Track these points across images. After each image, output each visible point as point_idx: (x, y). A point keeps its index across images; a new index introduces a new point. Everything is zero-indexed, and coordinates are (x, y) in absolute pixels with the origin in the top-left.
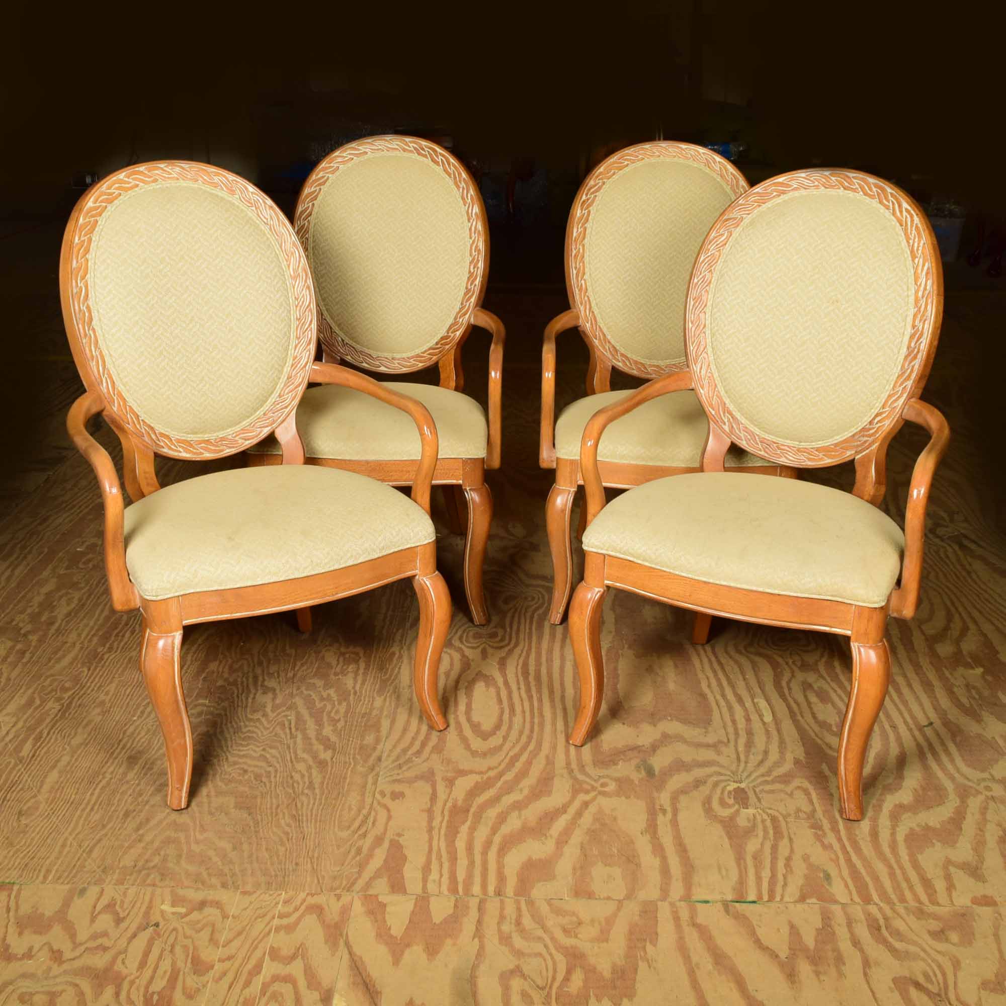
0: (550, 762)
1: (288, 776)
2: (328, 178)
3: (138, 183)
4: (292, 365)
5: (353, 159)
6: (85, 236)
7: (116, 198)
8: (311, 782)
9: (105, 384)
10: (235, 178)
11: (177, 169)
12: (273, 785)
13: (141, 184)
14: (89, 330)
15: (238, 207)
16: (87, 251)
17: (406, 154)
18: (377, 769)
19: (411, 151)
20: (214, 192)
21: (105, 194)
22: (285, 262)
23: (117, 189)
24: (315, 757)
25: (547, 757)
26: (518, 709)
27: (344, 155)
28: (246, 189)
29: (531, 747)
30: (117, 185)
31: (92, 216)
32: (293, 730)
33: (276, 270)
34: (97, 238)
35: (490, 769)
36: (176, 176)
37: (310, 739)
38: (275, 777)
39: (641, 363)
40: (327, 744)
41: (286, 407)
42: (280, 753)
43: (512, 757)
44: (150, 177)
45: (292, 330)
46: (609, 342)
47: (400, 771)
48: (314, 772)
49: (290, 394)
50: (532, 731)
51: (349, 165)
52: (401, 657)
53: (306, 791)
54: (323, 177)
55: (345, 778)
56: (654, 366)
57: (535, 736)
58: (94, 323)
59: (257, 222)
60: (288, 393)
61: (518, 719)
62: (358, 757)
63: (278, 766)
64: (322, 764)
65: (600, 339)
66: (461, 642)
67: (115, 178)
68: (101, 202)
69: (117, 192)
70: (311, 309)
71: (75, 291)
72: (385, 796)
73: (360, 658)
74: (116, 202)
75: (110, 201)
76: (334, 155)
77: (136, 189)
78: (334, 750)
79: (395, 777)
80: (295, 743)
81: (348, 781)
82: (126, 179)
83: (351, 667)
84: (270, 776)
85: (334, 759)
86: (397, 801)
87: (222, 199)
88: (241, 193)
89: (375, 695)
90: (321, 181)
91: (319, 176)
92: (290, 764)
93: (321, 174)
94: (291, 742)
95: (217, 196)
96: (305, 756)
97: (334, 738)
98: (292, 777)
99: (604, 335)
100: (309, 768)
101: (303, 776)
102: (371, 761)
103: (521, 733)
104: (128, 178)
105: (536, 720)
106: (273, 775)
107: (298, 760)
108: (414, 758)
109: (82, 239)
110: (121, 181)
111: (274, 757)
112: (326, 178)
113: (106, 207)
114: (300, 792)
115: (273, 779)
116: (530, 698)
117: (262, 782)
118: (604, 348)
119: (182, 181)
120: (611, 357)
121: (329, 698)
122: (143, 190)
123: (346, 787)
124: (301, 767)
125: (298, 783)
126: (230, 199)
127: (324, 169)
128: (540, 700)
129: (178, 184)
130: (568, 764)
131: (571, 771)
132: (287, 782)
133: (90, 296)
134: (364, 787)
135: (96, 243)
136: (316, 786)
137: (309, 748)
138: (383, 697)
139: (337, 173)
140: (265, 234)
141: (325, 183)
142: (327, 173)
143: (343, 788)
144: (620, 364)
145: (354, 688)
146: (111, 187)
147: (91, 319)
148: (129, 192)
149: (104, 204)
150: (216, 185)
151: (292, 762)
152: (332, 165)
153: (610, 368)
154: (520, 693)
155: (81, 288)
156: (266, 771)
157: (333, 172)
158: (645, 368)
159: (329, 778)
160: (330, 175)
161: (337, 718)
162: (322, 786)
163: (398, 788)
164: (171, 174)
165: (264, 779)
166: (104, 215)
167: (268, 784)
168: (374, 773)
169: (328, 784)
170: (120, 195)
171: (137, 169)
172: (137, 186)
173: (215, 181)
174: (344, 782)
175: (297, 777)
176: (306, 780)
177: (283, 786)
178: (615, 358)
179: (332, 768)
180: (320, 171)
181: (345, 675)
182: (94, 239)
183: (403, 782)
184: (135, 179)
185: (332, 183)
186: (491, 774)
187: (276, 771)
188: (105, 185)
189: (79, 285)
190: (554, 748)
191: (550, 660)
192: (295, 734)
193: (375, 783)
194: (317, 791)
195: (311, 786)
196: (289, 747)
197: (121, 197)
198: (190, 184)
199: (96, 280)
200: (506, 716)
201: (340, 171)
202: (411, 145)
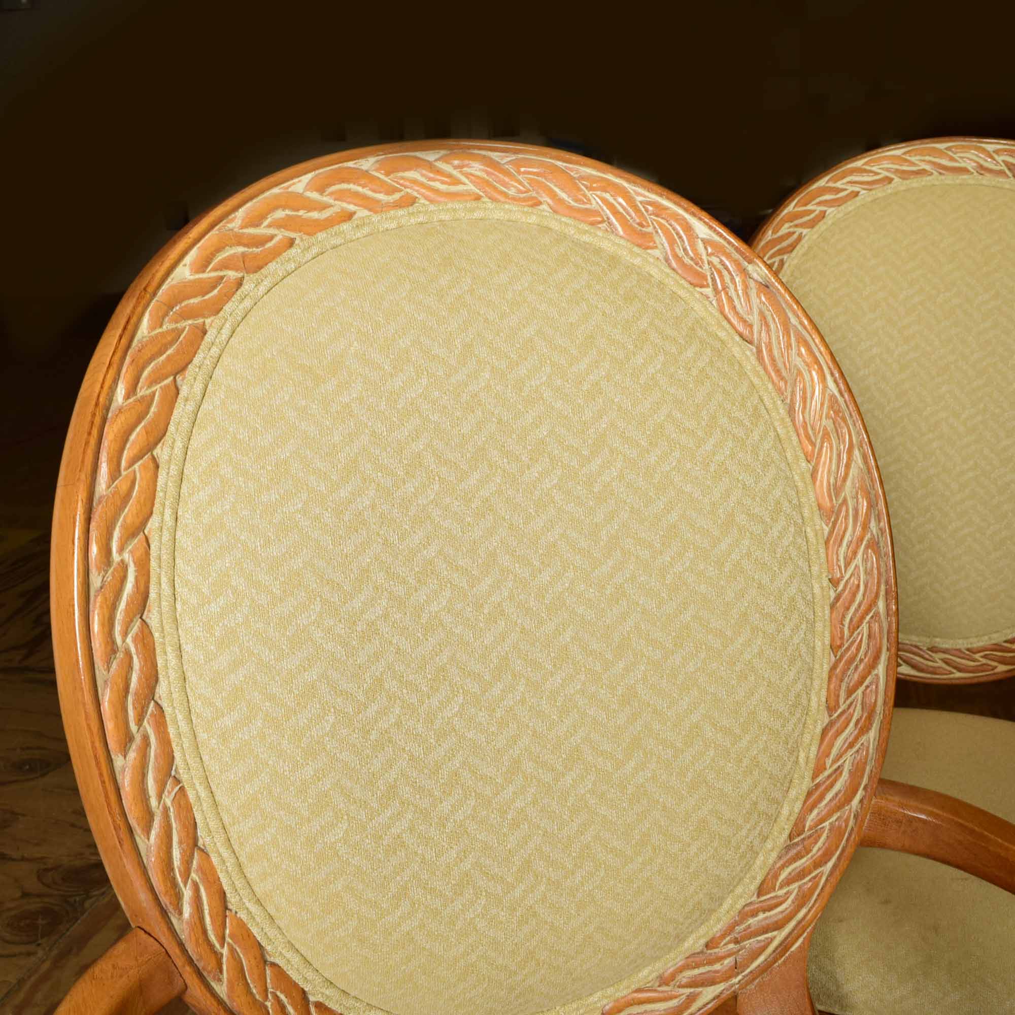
2: (800, 238)
3: (352, 208)
4: (809, 794)
5: (857, 194)
6: (153, 381)
7: (276, 253)
9: (187, 910)
10: (654, 197)
11: (476, 168)
13: (362, 213)
14: (140, 722)
15: (661, 285)
16: (158, 435)
17: (987, 179)
19: (1001, 173)
20: (586, 238)
21: (239, 240)
22: (804, 464)
23: (278, 224)
27: (839, 185)
28: (688, 228)
30: (280, 214)
31: (186, 315)
33: (777, 493)
34: (198, 387)
36: (471, 187)
41: (778, 926)
44: (391, 190)
45: (816, 683)
49: (795, 886)
51: (850, 206)
54: (790, 234)
58: (162, 690)
59: (722, 334)
60: (789, 882)
67: (276, 191)
68: (224, 266)
69: (281, 235)
70: (877, 614)
71: (96, 581)
74: (272, 266)
75: (254, 266)
76: (815, 186)
77: (345, 226)
82: (314, 195)
87: (614, 260)
88: (672, 242)
90: (785, 244)
91: (780, 233)
93: (784, 230)
95: (598, 251)
104: (321, 190)
109: (142, 392)
110: (297, 202)
112: (795, 236)
113: (239, 283)
119: (490, 205)
122: (366, 230)
126: (637, 261)
127: (793, 217)
129: (477, 215)
133: (153, 595)
135: (190, 407)
139: (822, 227)
140: (742, 374)
141: (792, 247)
142: (796, 226)
146: (263, 217)
147: (152, 679)
148: (321, 236)
149: (232, 274)
150: (591, 217)
152: (810, 207)
155: (124, 567)
157: (812, 224)
160: (805, 231)
164: (458, 182)
166: (228, 308)
170: (291, 243)
171: (351, 164)
172: (350, 216)
173: (594, 206)
180: (783, 222)
182: (184, 391)
184: (341, 196)
185: (810, 248)
188: (241, 213)
189: (116, 557)
197: (293, 251)
198: (516, 212)
199: (179, 534)
201: (828, 221)
202: (1000, 159)
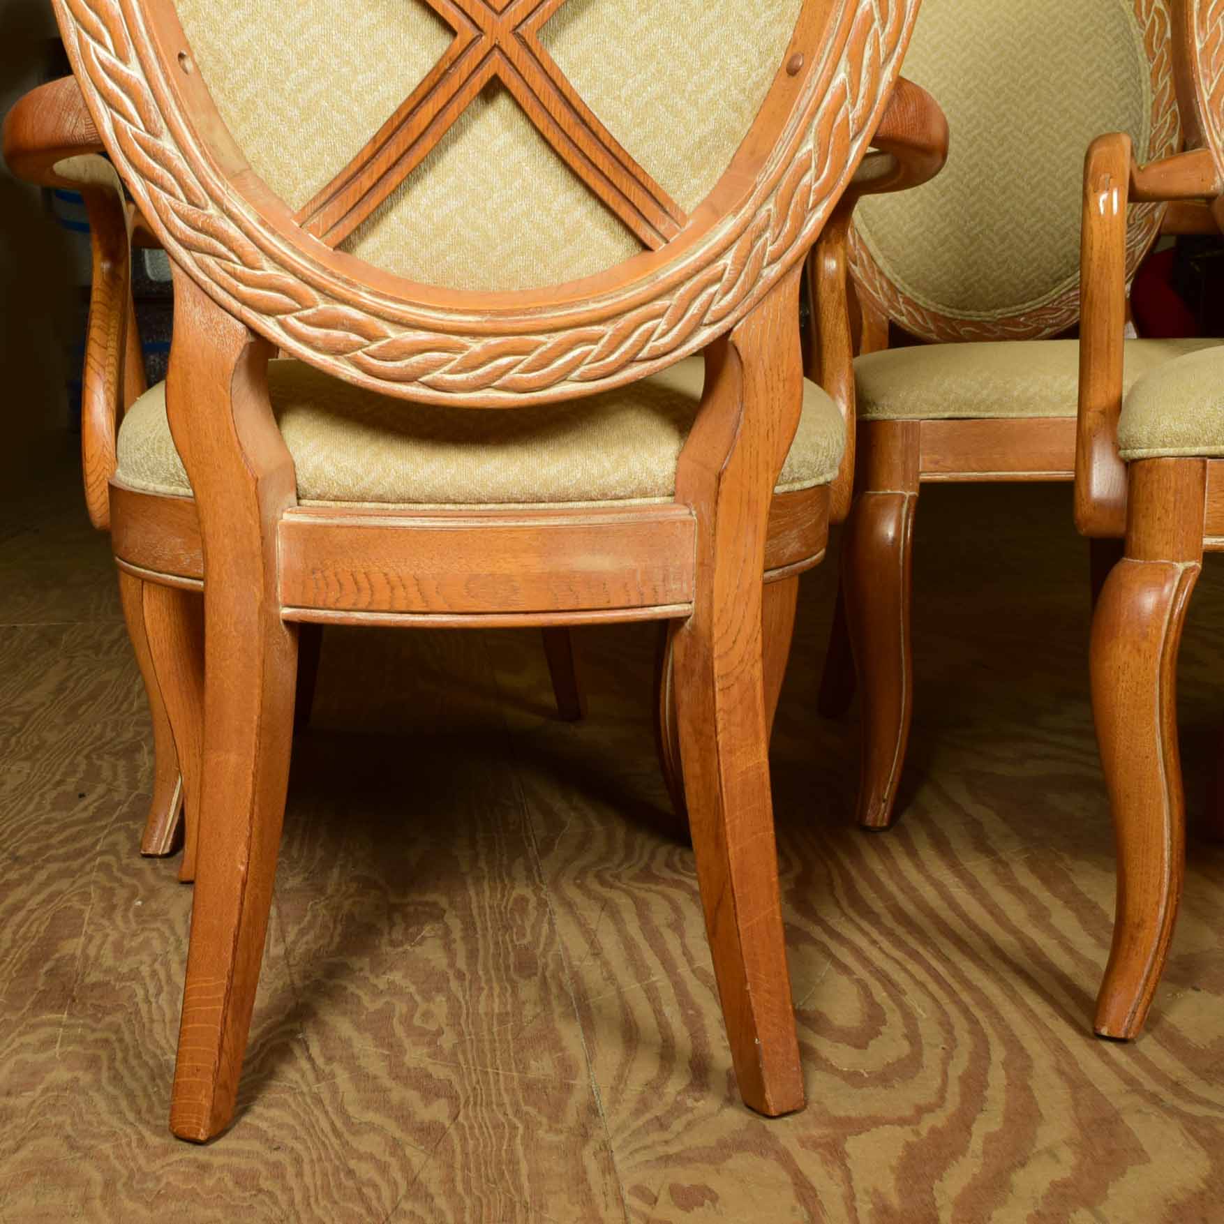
0: (1077, 1083)
1: (337, 1169)
8: (413, 1182)
12: (298, 1197)
18: (598, 1135)
24: (403, 1116)
25: (1061, 1073)
26: (899, 977)
29: (998, 1053)
32: (320, 1061)
35: (921, 1111)
37: (375, 1078)
38: (300, 1174)
39: (944, 317)
40: (430, 1089)
42: (296, 1115)
43: (963, 1080)
46: (881, 273)
47: (667, 1136)
48: (416, 1155)
50: (973, 1021)
52: (542, 904)
53: (407, 1206)
55: (513, 1162)
56: (972, 323)
57: (989, 1030)
61: (915, 999)
62: (525, 1108)
63: (298, 1147)
64: (430, 1134)
65: (863, 265)
66: (675, 871)
72: (656, 1200)
73: (445, 911)
78: (453, 1098)
79: (661, 1150)
80: (334, 1091)
81: (524, 1168)
83: (427, 928)
84: (284, 1177)
85: (461, 1119)
86: (698, 1211)
89: (515, 977)
92: (333, 1139)
94: (322, 1089)
96: (370, 1116)
97: (440, 1072)
98: (350, 1173)
99: (871, 258)
100: (396, 1146)
101: (383, 1169)
102: (571, 1117)
103: (947, 1026)
105: (966, 997)
106: (290, 1171)
107: (356, 1129)
108: (690, 1103)
111: (281, 1126)
114: (388, 1205)
115: (292, 1181)
116: (914, 955)
117: (260, 1191)
118: (873, 285)
120: (886, 304)
121: (394, 990)
123: (526, 1184)
124: (367, 1143)
125: (375, 1187)
128: (946, 960)
130: (1132, 1084)
131: (1155, 1099)
132: (340, 1186)
134: (581, 1178)
136: (433, 1189)
137: (376, 1096)
138: (536, 979)
143: (519, 1189)
144: (904, 319)
145: (452, 965)
151: (338, 1134)
153: (886, 326)
154: (880, 948)
156: (267, 1163)
158: (953, 329)
159: (466, 1167)
161: (432, 1027)
162: (454, 1189)
163: (686, 1177)
165: (266, 1185)
167: (282, 1198)
168: (592, 1146)
169: (466, 1181)
174: (515, 1173)
175: (365, 1170)
176: (398, 1176)
177: (329, 1195)
178: (894, 308)
179: (464, 1139)
181: (420, 944)
183: (690, 1160)
186: (937, 1120)
187: (298, 1161)
190: (1059, 1048)
191: (909, 890)
192: (327, 1069)
193: (608, 1168)
194: (441, 1202)
195: (416, 1188)
196: (319, 1101)
200: (881, 995)
